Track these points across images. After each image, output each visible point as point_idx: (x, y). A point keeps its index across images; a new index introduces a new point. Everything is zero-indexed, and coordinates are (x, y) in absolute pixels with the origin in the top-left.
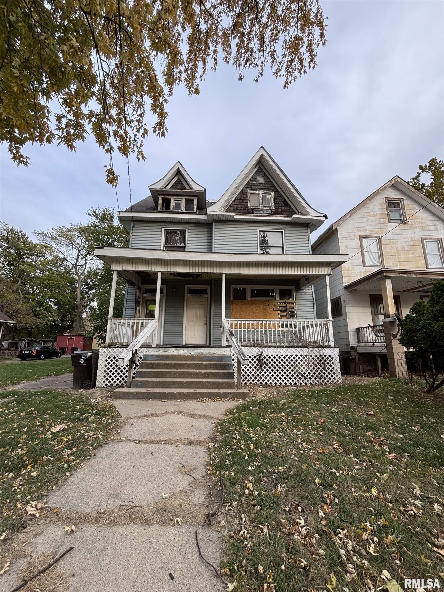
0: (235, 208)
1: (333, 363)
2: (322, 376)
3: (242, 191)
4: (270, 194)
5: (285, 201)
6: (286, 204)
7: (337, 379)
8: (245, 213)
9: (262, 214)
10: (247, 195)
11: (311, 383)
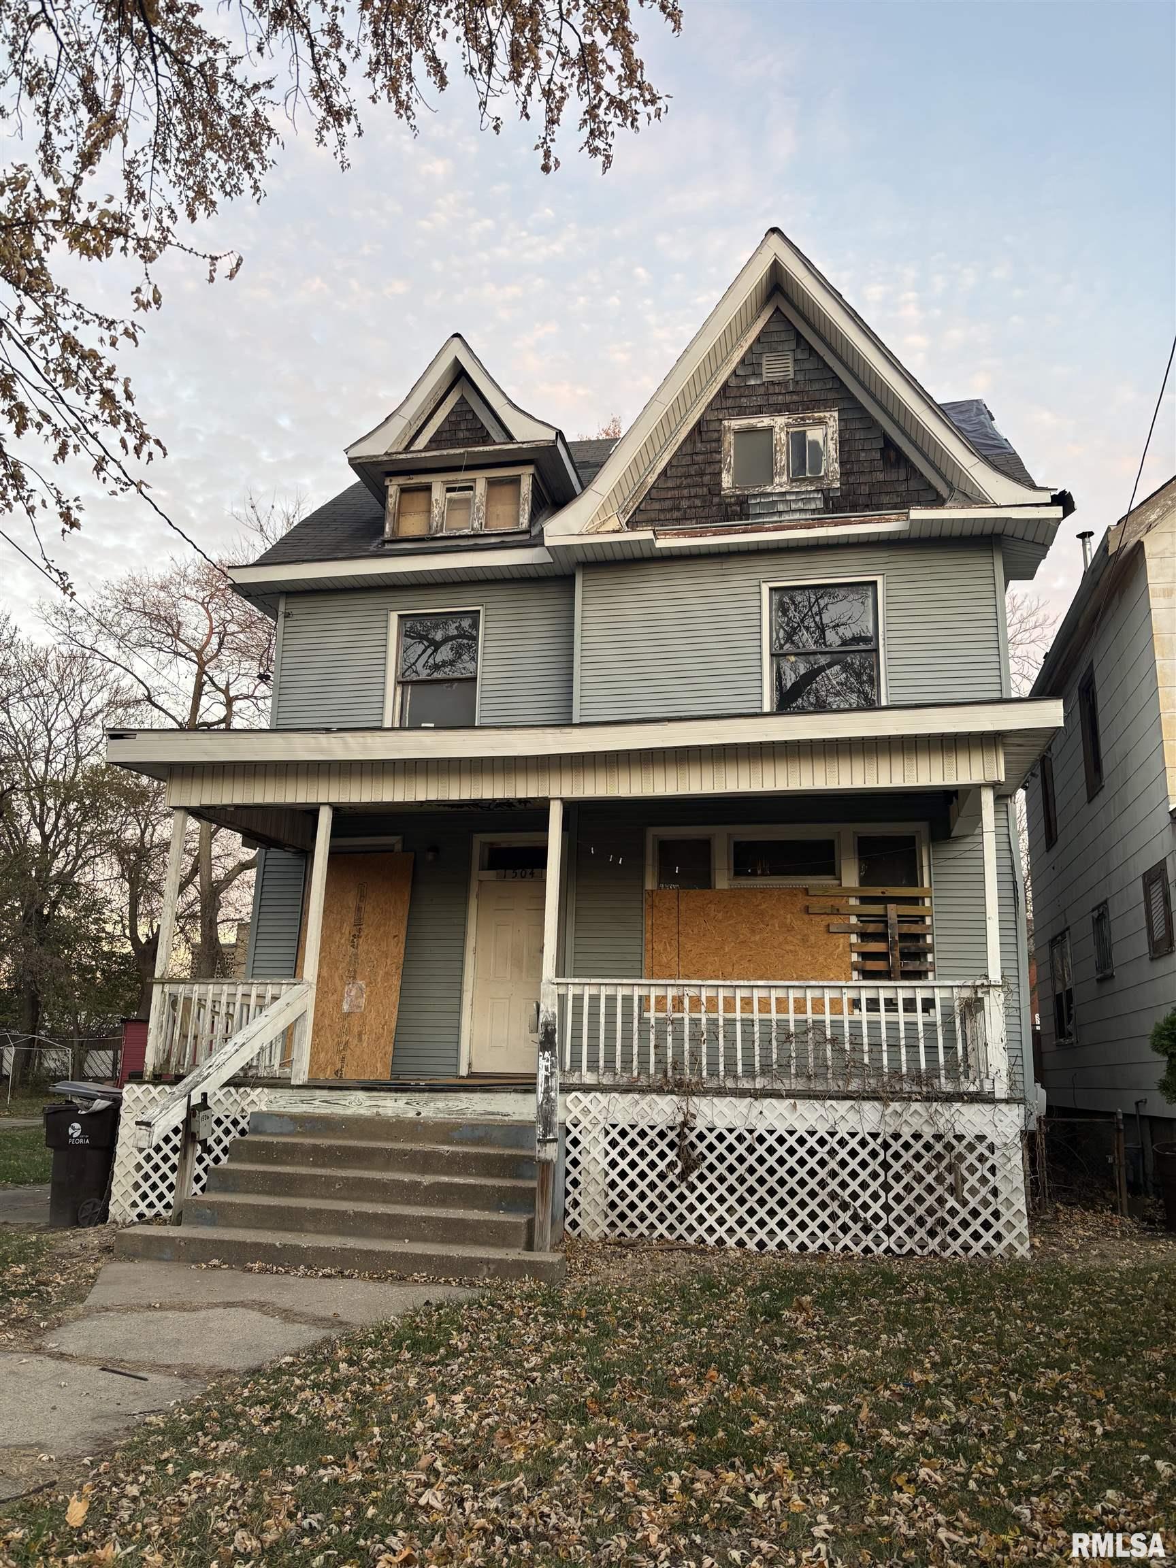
0: (668, 504)
1: (993, 1169)
2: (943, 1223)
3: (698, 428)
4: (821, 422)
5: (889, 443)
6: (892, 455)
7: (1009, 1238)
8: (709, 518)
9: (786, 517)
10: (719, 441)
11: (888, 1250)
